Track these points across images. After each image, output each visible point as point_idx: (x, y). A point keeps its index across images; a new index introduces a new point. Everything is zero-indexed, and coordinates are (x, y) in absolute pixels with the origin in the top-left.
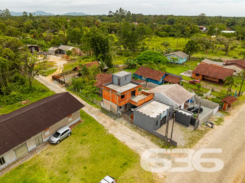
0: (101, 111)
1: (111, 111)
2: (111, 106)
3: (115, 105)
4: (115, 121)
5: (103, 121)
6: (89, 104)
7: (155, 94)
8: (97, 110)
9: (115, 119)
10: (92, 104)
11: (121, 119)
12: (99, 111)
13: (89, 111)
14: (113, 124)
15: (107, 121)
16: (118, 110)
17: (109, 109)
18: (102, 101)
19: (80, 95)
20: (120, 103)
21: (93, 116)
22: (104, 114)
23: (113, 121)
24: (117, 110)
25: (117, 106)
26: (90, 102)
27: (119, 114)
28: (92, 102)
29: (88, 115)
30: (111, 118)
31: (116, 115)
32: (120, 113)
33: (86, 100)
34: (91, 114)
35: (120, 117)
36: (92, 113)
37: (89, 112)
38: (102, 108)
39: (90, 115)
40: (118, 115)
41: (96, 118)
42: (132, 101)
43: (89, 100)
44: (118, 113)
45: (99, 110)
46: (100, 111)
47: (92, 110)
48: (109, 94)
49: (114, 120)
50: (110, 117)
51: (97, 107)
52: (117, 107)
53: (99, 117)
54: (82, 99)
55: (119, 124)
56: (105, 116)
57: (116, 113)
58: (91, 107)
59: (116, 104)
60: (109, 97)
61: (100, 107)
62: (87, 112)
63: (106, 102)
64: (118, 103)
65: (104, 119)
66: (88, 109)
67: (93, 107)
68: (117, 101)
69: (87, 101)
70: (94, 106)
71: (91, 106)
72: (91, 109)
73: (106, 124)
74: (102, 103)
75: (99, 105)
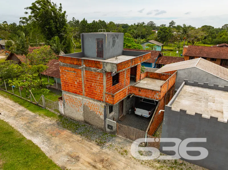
0: (58, 124)
1: (86, 122)
2: (85, 108)
3: (96, 102)
4: (105, 150)
5: (68, 154)
6: (31, 110)
7: (178, 72)
8: (49, 123)
9: (100, 144)
10: (38, 110)
11: (118, 140)
12: (53, 124)
13: (28, 127)
14: (102, 161)
15: (80, 154)
16: (105, 117)
17: (79, 115)
18: (61, 98)
19: (12, 95)
20: (113, 96)
21: (37, 141)
22: (67, 133)
23: (96, 149)
24: (102, 117)
25: (103, 104)
26: (32, 106)
27: (110, 127)
28: (37, 105)
29: (24, 138)
30: (90, 140)
31: (101, 129)
32: (114, 123)
33: (24, 102)
34: (32, 135)
35: (113, 134)
36: (35, 133)
37: (26, 130)
38: (61, 116)
39: (28, 137)
40: (108, 130)
41: (44, 148)
42: (140, 89)
43: (31, 103)
44: (107, 123)
45: (54, 121)
46: (56, 125)
47: (37, 124)
48: (78, 76)
49: (98, 147)
50: (87, 137)
51: (49, 115)
52: (105, 107)
53: (56, 140)
54: (15, 102)
55: (120, 157)
56: (71, 137)
57: (101, 125)
58: (35, 117)
59: (100, 101)
60: (80, 84)
61: (56, 113)
62: (21, 131)
63: (71, 100)
64: (105, 97)
65: (68, 148)
66: (24, 123)
67: (40, 115)
68: (104, 90)
69: (26, 103)
70: (42, 113)
71: (32, 114)
72: (32, 121)
73: (79, 164)
74: (60, 103)
75: (55, 110)
